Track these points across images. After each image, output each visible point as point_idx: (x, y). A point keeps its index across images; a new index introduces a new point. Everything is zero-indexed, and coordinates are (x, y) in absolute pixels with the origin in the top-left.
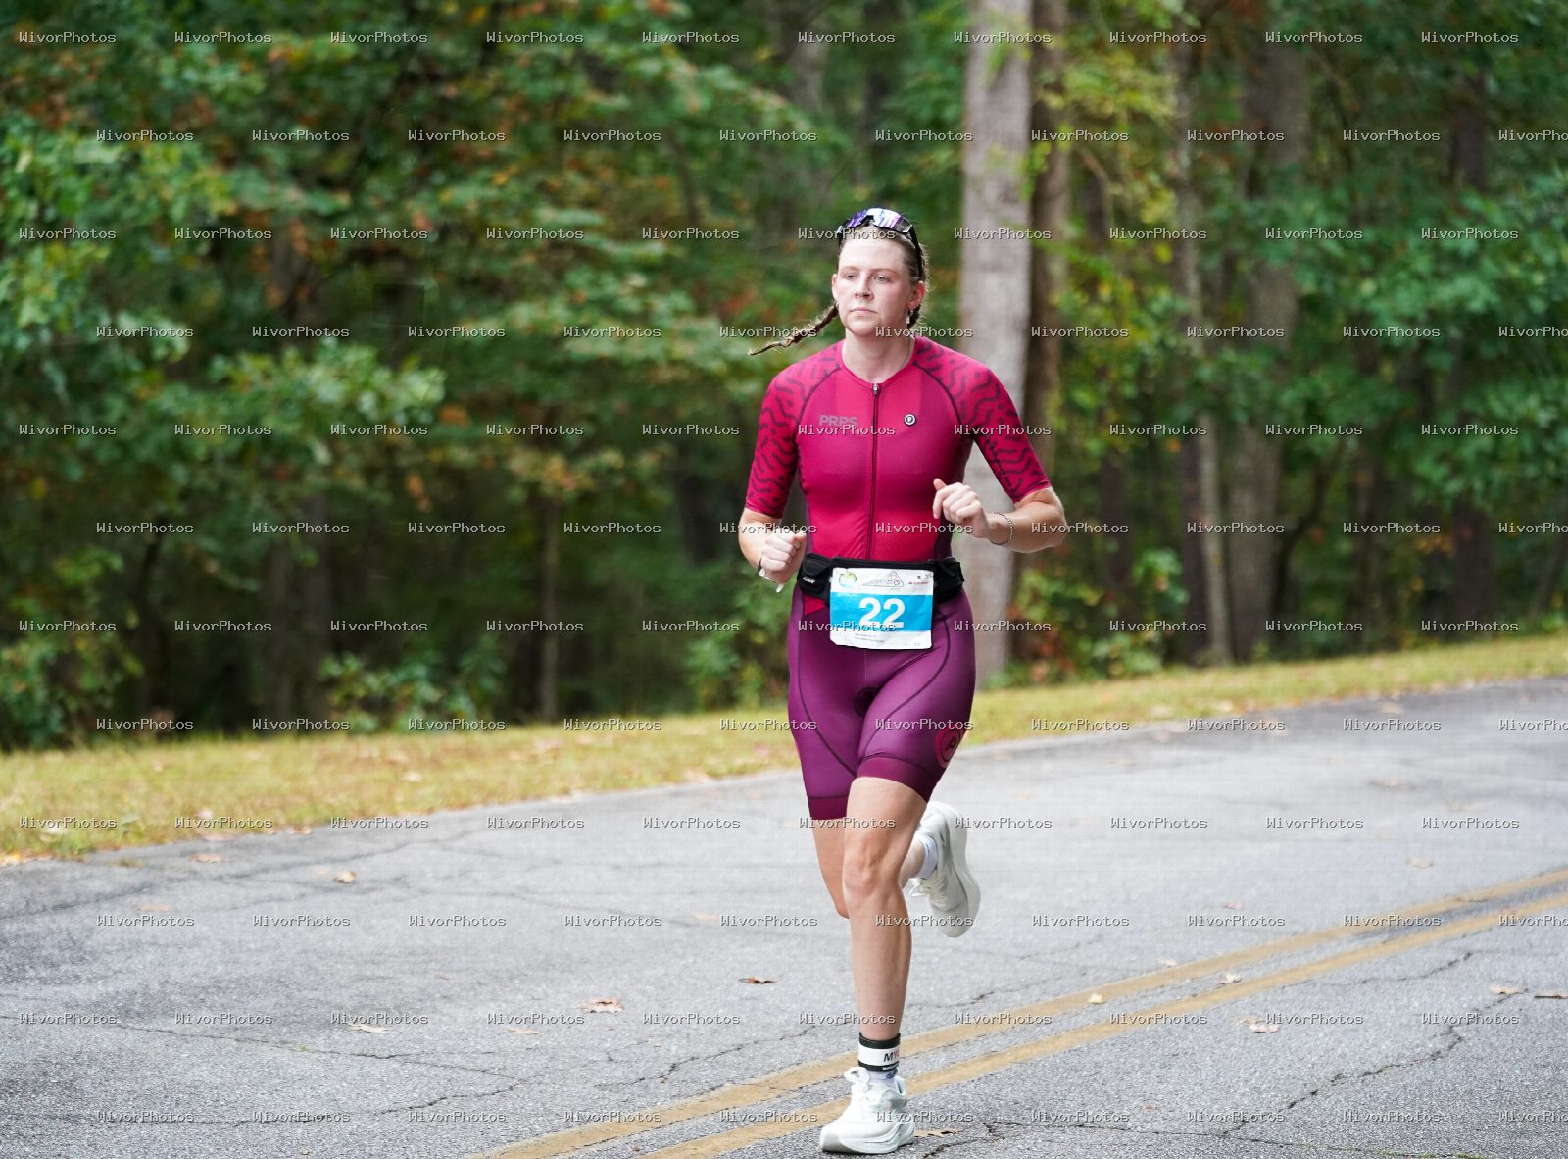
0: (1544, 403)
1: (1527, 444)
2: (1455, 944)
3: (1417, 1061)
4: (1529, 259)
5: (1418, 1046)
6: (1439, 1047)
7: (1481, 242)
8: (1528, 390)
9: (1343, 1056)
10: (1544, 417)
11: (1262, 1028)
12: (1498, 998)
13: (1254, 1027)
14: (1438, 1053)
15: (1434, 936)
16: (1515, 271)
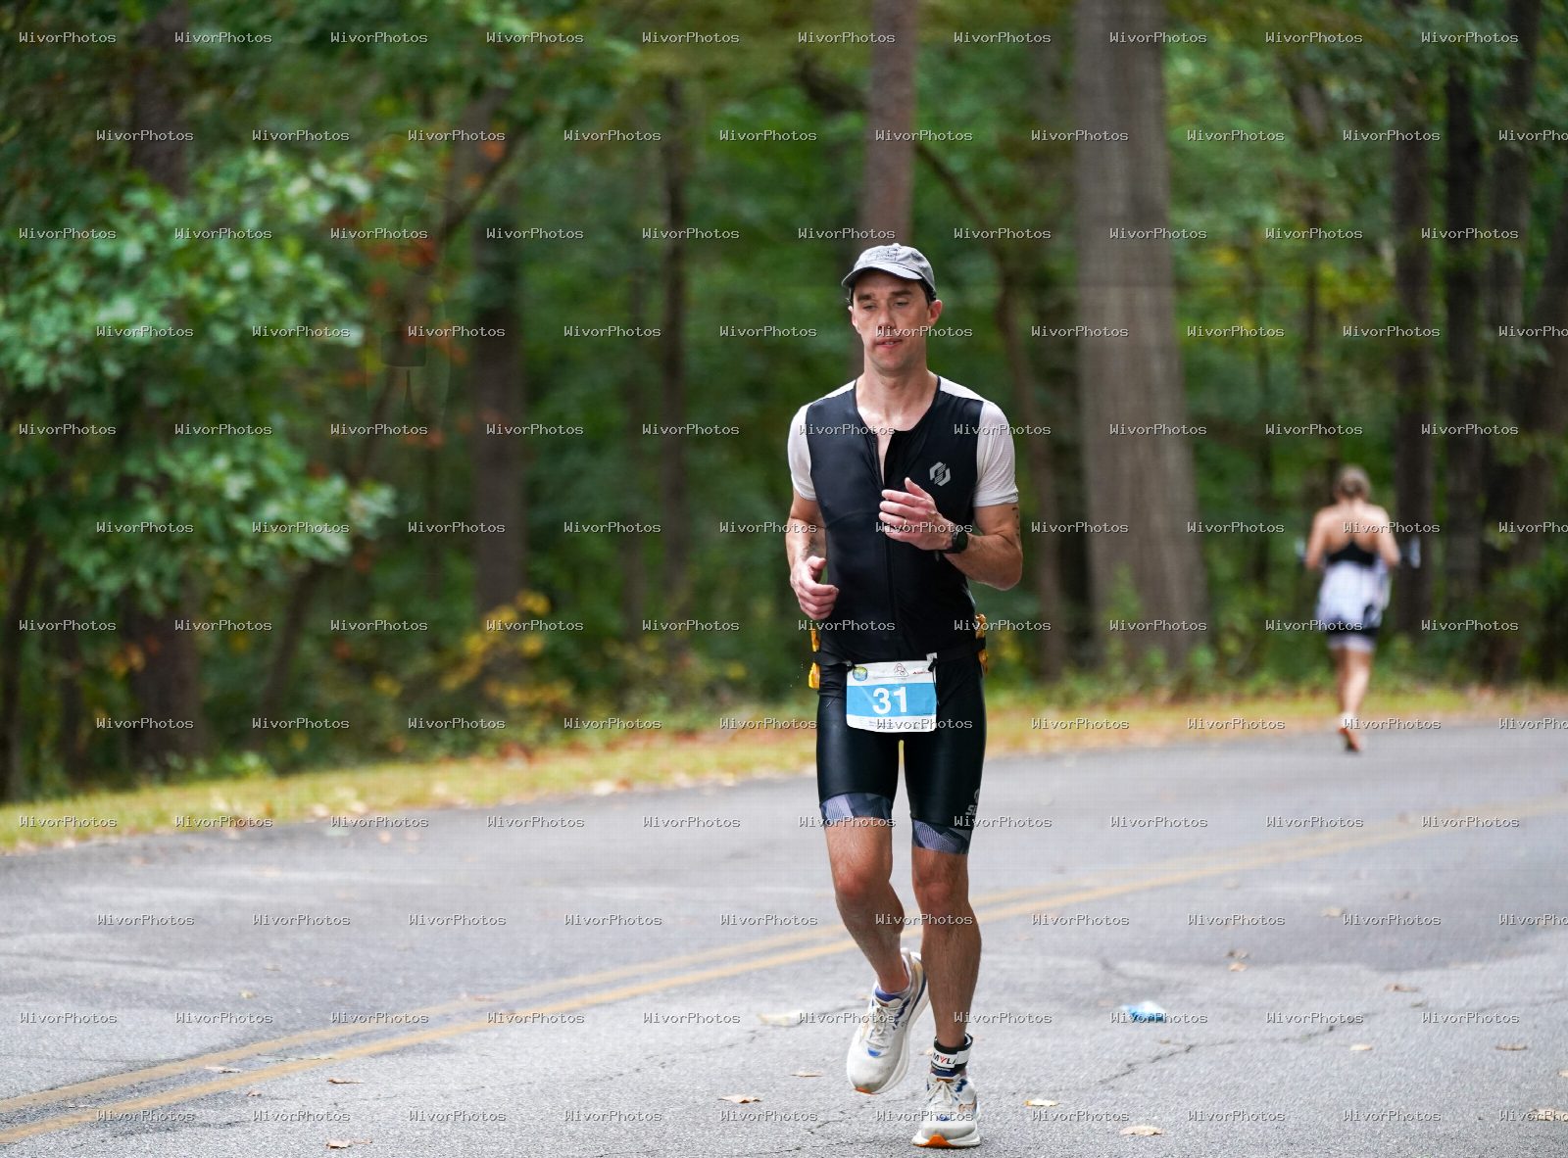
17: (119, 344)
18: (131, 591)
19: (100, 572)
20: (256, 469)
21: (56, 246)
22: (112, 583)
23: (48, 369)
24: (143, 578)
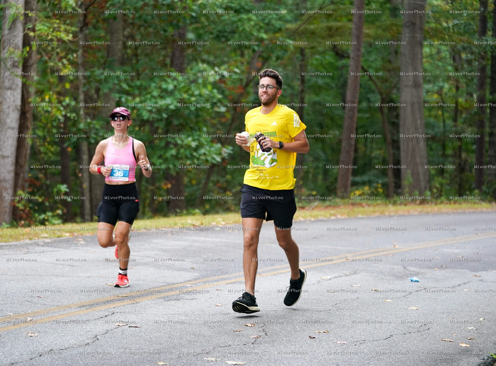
0: (194, 140)
1: (188, 153)
2: (110, 310)
3: (80, 346)
4: (190, 92)
5: (83, 341)
6: (89, 342)
7: (175, 86)
8: (189, 136)
9: (56, 344)
10: (194, 144)
11: (33, 335)
12: (116, 327)
13: (30, 335)
14: (88, 343)
15: (104, 307)
16: (185, 96)
17: (167, 109)
18: (168, 169)
19: (161, 164)
20: (198, 140)
21: (153, 85)
22: (163, 167)
23: (150, 115)
24: (171, 166)
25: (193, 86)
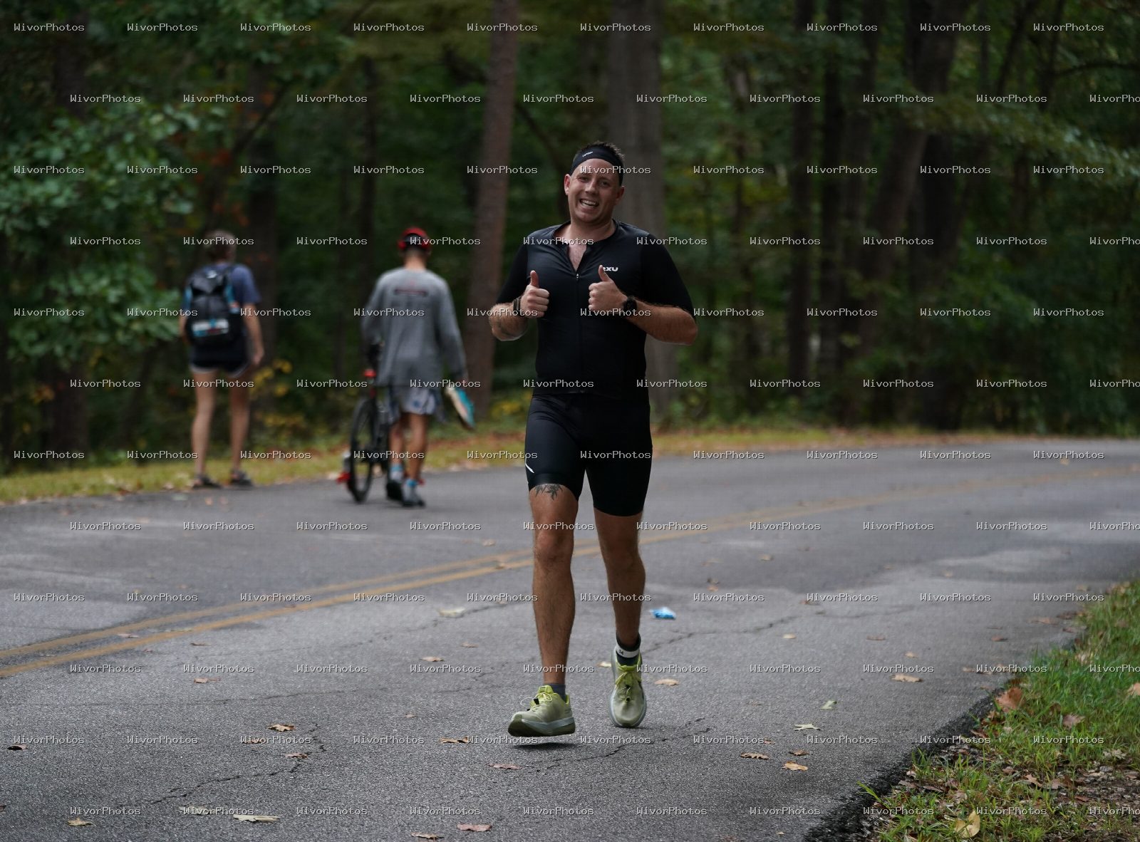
0: (114, 283)
1: (100, 314)
4: (105, 166)
7: (68, 152)
8: (100, 275)
10: (113, 295)
16: (95, 176)
17: (47, 205)
18: (51, 355)
19: (32, 344)
20: (127, 284)
21: (13, 149)
22: (40, 349)
23: (5, 222)
24: (59, 350)
25: (112, 152)
